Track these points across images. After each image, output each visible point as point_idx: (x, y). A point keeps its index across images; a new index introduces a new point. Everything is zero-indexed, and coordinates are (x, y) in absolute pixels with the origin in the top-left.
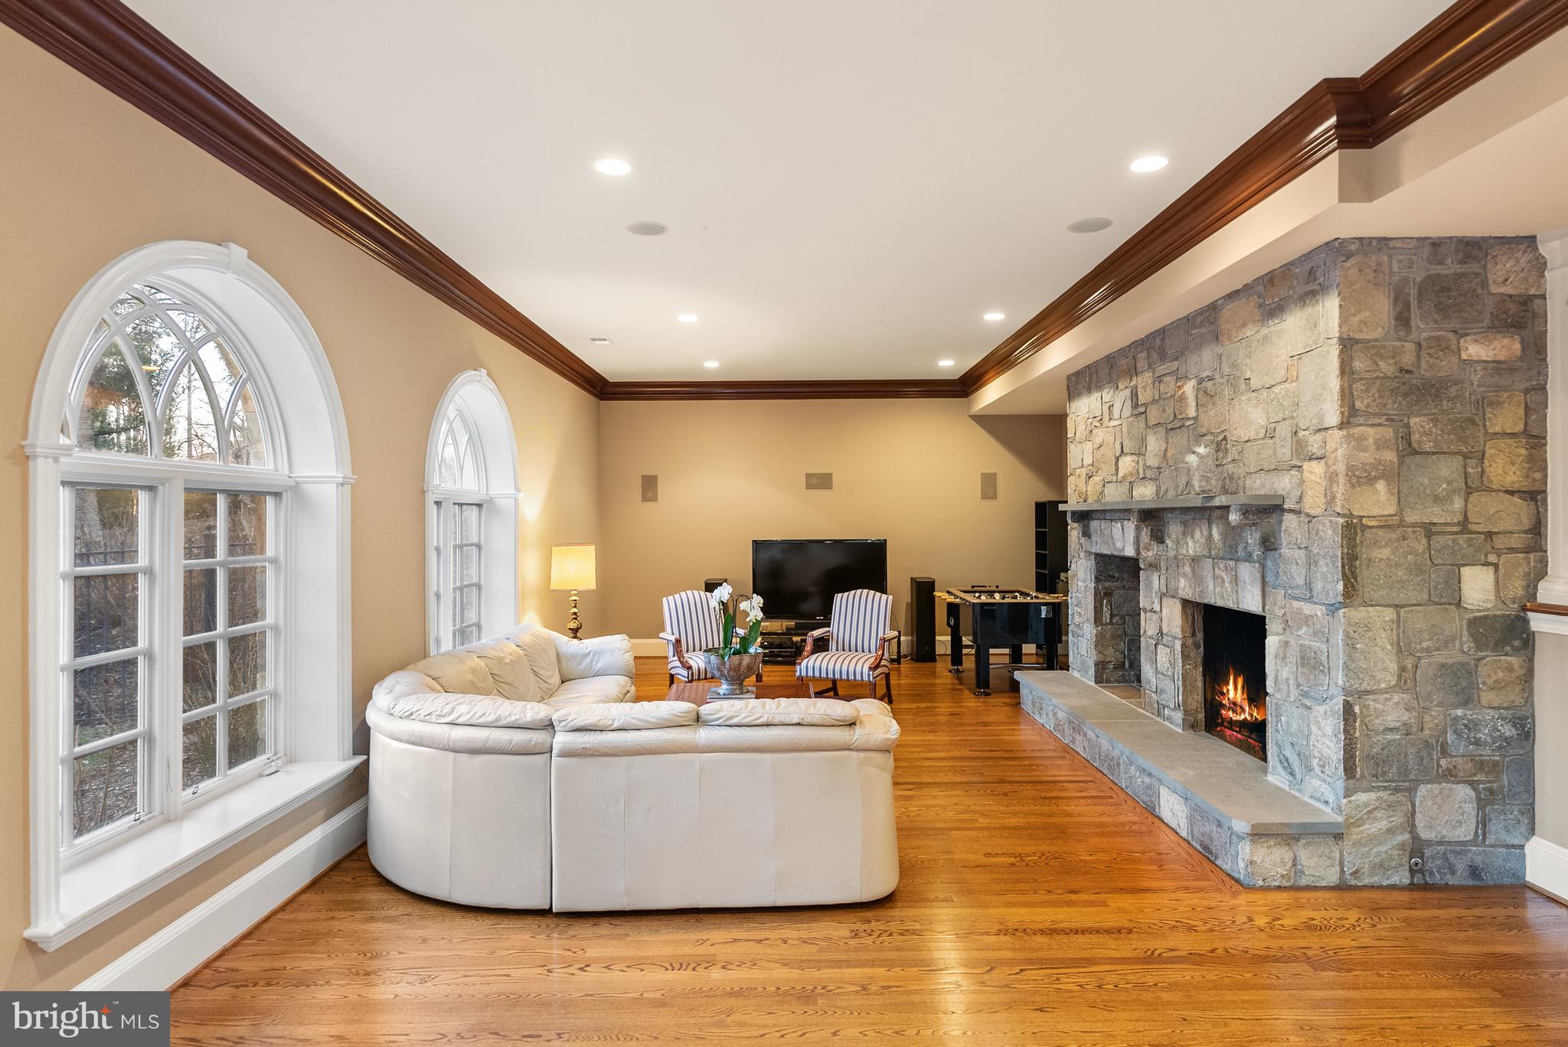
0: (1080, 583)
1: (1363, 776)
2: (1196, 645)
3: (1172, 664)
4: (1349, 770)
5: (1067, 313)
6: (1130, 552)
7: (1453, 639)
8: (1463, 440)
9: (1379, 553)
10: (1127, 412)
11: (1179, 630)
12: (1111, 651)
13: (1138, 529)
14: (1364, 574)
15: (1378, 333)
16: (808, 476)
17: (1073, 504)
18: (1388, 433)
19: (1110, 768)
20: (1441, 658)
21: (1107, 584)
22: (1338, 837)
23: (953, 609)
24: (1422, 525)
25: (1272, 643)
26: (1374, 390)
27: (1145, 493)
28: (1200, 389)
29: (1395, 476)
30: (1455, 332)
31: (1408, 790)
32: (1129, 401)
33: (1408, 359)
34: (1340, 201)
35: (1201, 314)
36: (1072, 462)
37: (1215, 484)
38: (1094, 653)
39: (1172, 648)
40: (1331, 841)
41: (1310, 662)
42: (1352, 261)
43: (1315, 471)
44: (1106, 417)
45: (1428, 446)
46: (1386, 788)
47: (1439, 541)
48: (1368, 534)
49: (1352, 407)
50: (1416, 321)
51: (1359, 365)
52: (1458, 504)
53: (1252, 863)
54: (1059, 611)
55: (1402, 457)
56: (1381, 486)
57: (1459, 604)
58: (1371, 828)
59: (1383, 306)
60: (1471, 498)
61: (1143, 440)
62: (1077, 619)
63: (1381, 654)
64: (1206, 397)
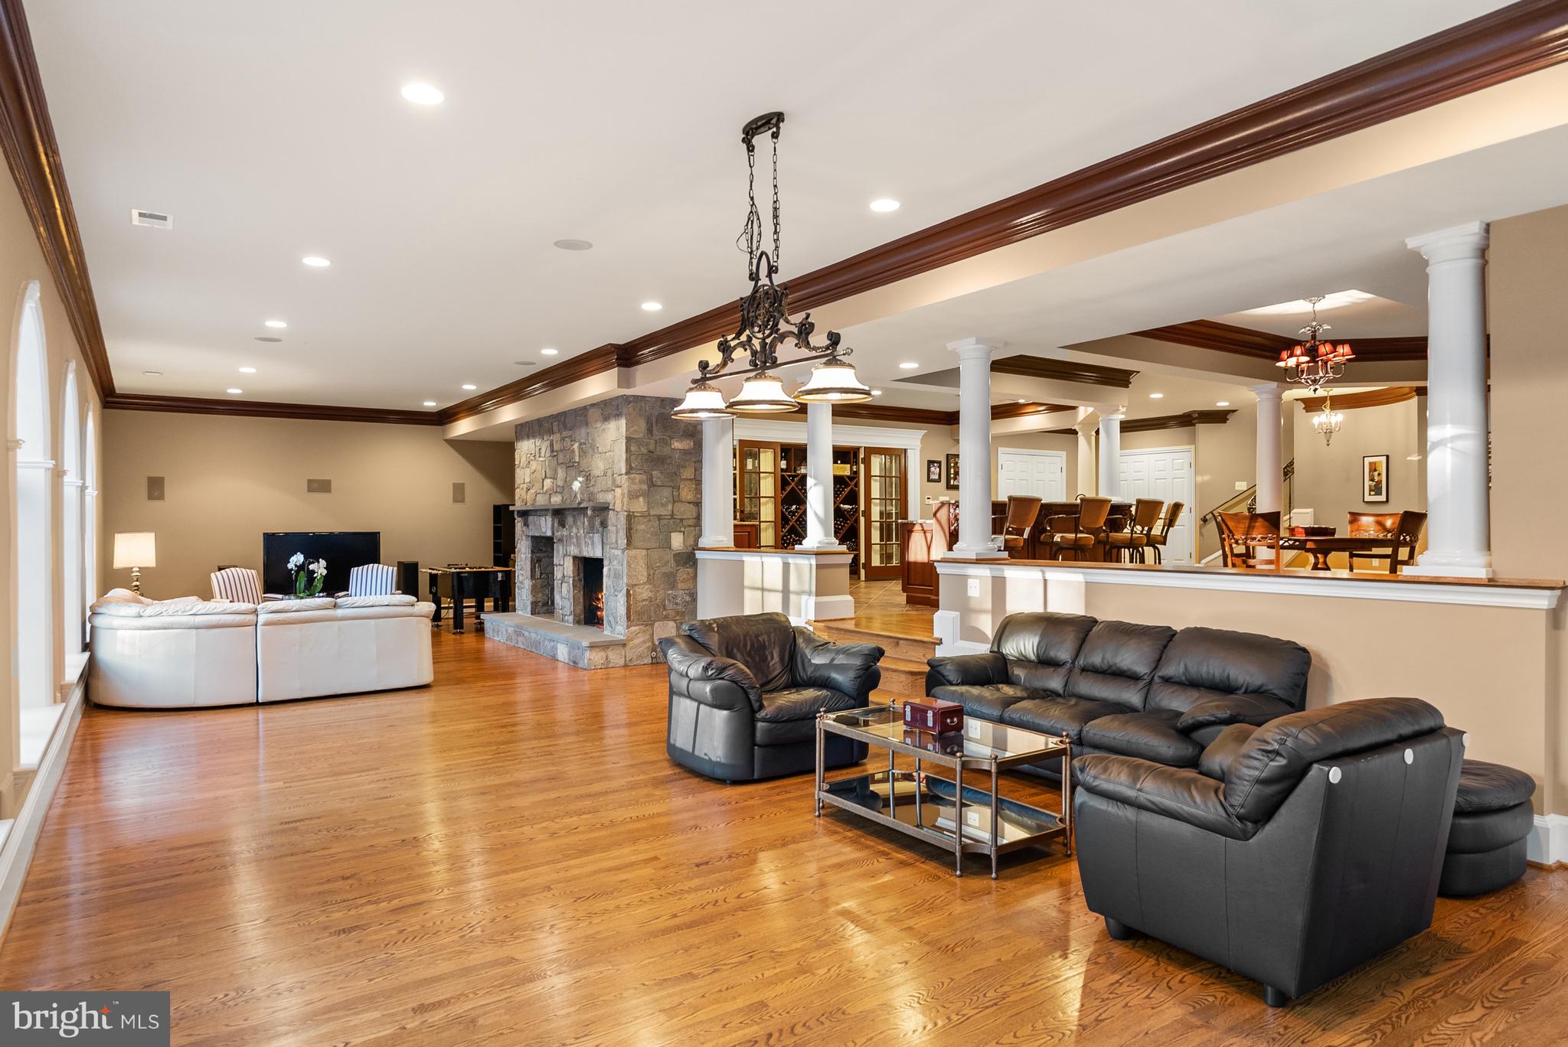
0: (522, 555)
1: (634, 620)
2: (580, 580)
3: (569, 592)
4: (628, 618)
5: (516, 392)
6: (549, 534)
7: (668, 561)
8: (672, 481)
9: (641, 527)
10: (548, 455)
11: (571, 573)
12: (540, 595)
13: (553, 521)
14: (635, 536)
15: (641, 436)
16: (310, 482)
17: (518, 506)
18: (644, 477)
19: (536, 647)
20: (664, 570)
21: (538, 555)
22: (624, 645)
23: (433, 578)
24: (657, 516)
25: (605, 570)
26: (639, 460)
27: (556, 500)
28: (580, 448)
29: (647, 495)
30: (670, 437)
31: (651, 624)
32: (549, 448)
33: (652, 447)
34: (618, 387)
35: (581, 410)
36: (518, 480)
37: (586, 496)
38: (531, 596)
39: (568, 583)
40: (621, 648)
41: (617, 576)
42: (631, 405)
43: (618, 491)
44: (537, 455)
45: (659, 483)
46: (642, 624)
47: (663, 522)
48: (636, 519)
49: (630, 466)
50: (655, 431)
51: (633, 448)
52: (670, 507)
53: (590, 659)
54: (509, 577)
55: (649, 488)
56: (641, 499)
57: (670, 548)
58: (636, 641)
59: (642, 425)
60: (675, 505)
61: (556, 471)
62: (521, 578)
63: (641, 569)
64: (582, 451)
